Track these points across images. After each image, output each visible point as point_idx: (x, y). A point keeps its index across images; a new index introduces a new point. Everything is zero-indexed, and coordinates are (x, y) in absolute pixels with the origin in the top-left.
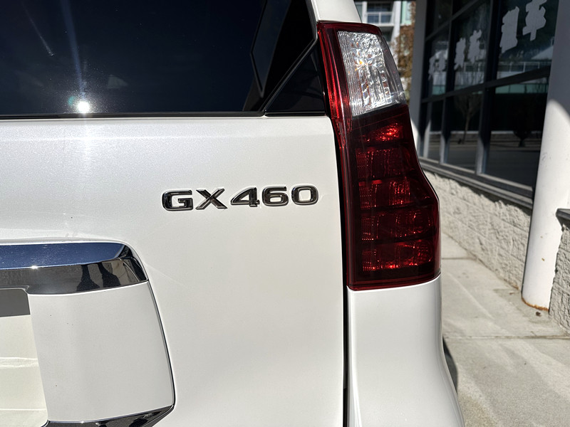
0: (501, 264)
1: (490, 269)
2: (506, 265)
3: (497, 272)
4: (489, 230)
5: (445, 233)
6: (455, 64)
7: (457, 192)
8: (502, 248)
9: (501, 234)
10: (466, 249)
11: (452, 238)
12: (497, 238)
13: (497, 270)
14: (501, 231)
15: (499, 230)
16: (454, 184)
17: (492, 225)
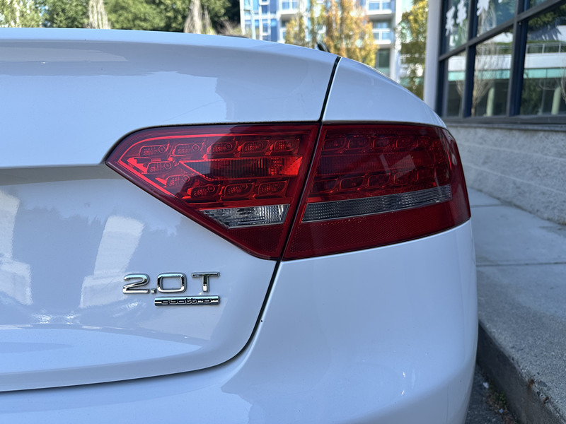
0: (543, 203)
1: (530, 212)
2: (552, 202)
3: (539, 213)
4: (528, 170)
5: (472, 188)
6: (477, 9)
7: (485, 141)
8: (545, 185)
9: (542, 170)
10: (498, 199)
11: (480, 191)
12: (538, 176)
13: (538, 211)
14: (543, 168)
15: (540, 167)
16: (481, 132)
17: (532, 164)
